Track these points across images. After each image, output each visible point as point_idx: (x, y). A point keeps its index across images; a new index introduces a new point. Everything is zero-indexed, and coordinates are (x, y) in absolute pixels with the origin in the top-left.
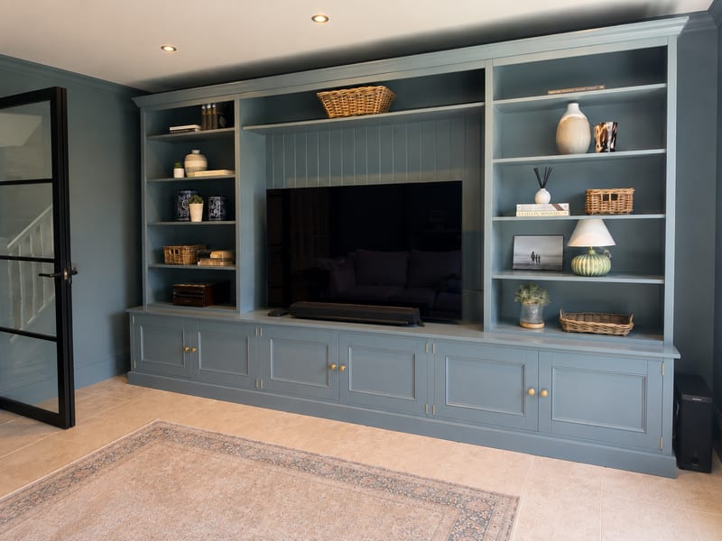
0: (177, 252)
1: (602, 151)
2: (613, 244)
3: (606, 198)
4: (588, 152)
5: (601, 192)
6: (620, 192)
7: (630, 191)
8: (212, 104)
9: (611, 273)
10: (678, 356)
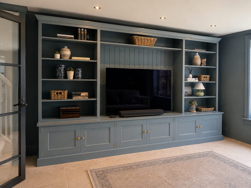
0: (61, 93)
1: (204, 66)
2: (205, 89)
3: (205, 77)
4: (200, 66)
5: (204, 76)
6: (207, 76)
7: (209, 76)
8: (84, 29)
9: (204, 96)
10: (223, 113)
